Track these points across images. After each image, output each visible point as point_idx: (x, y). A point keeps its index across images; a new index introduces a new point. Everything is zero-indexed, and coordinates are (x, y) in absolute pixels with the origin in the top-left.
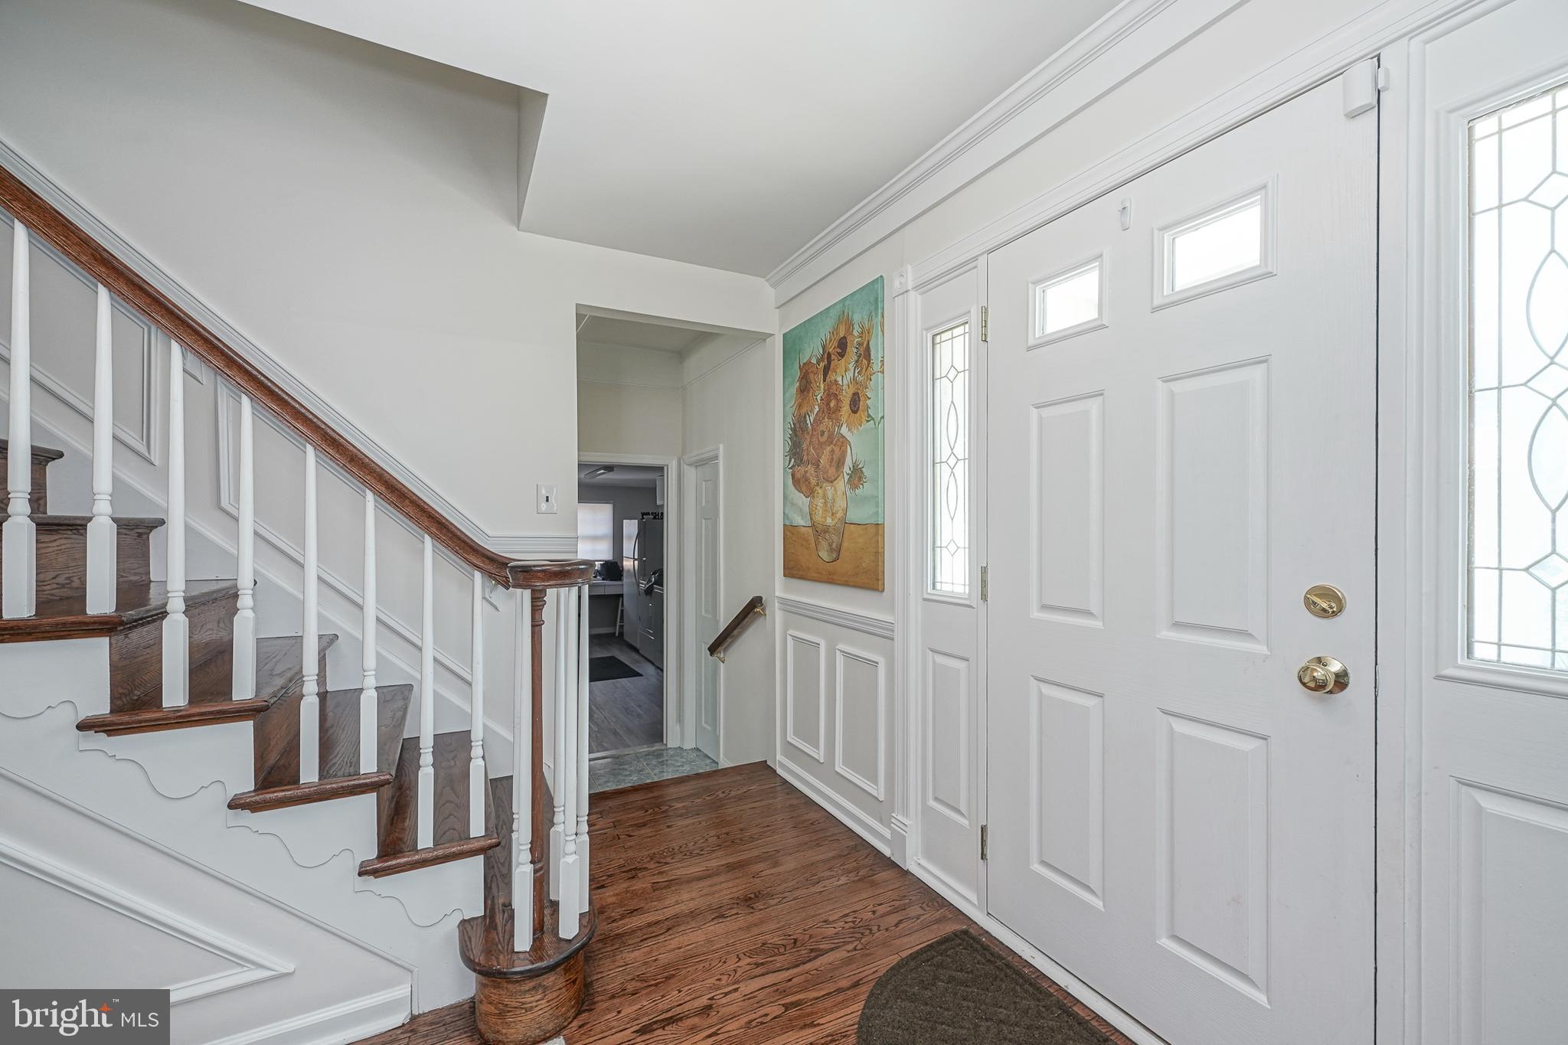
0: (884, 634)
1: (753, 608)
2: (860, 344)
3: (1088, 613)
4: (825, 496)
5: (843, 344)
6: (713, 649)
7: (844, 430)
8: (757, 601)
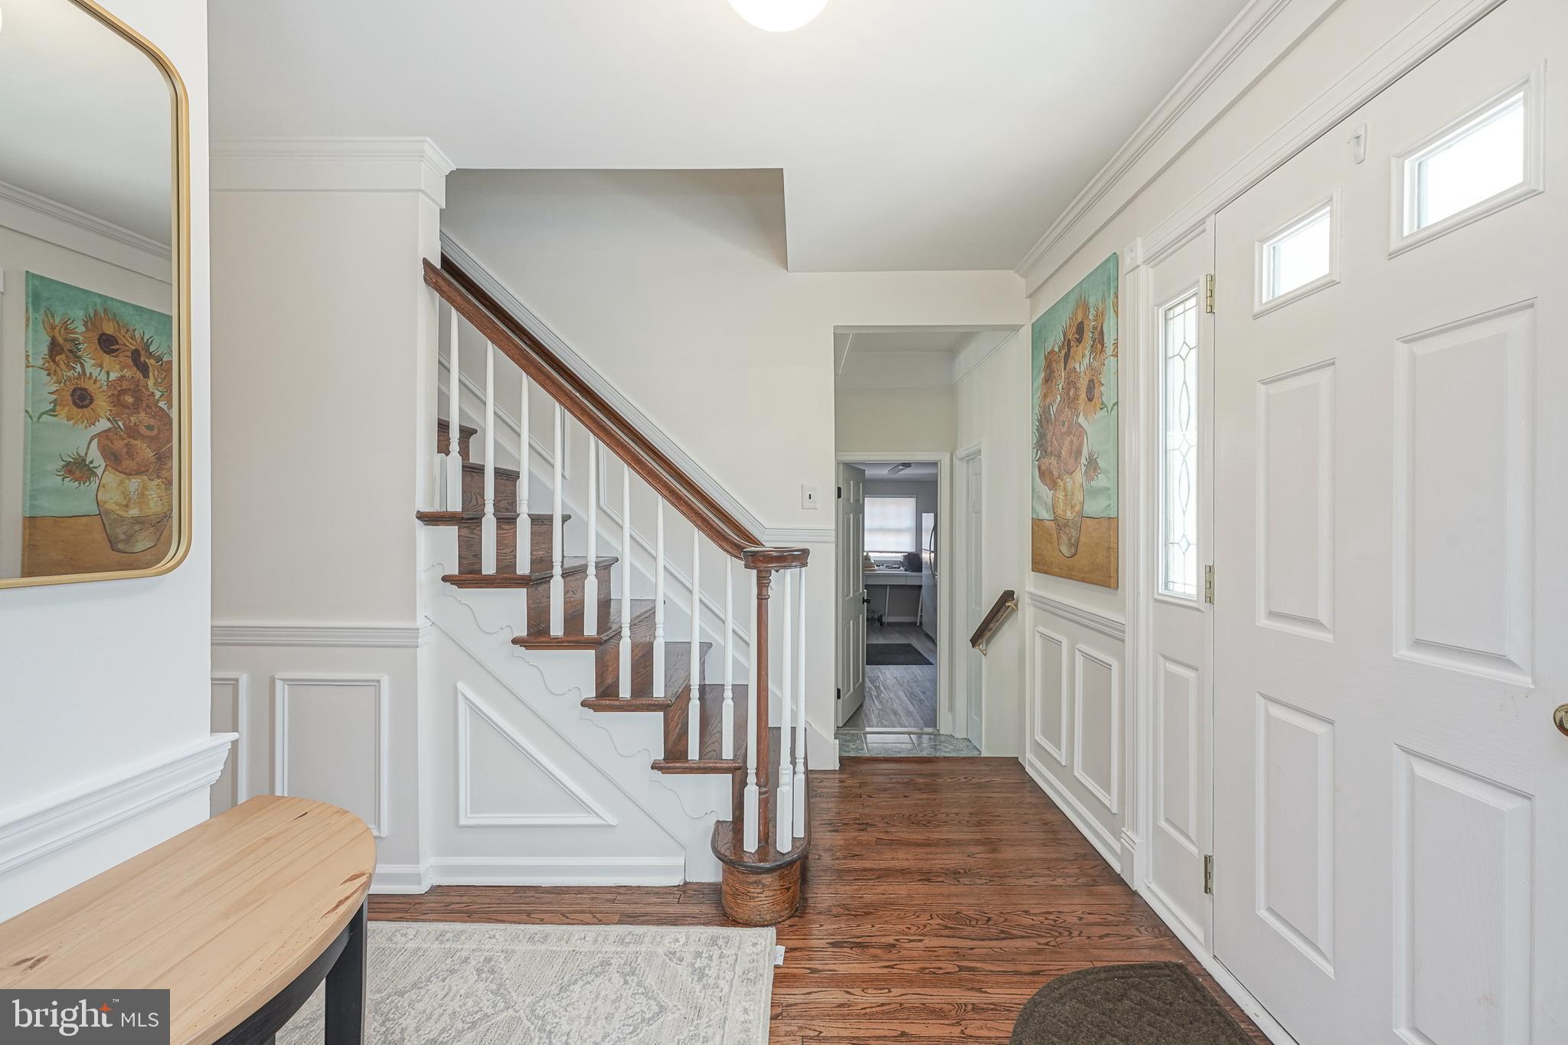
0: (1114, 634)
2: (1095, 328)
3: (1315, 623)
4: (1065, 490)
5: (1080, 329)
6: (975, 641)
7: (1081, 420)
8: (1008, 596)
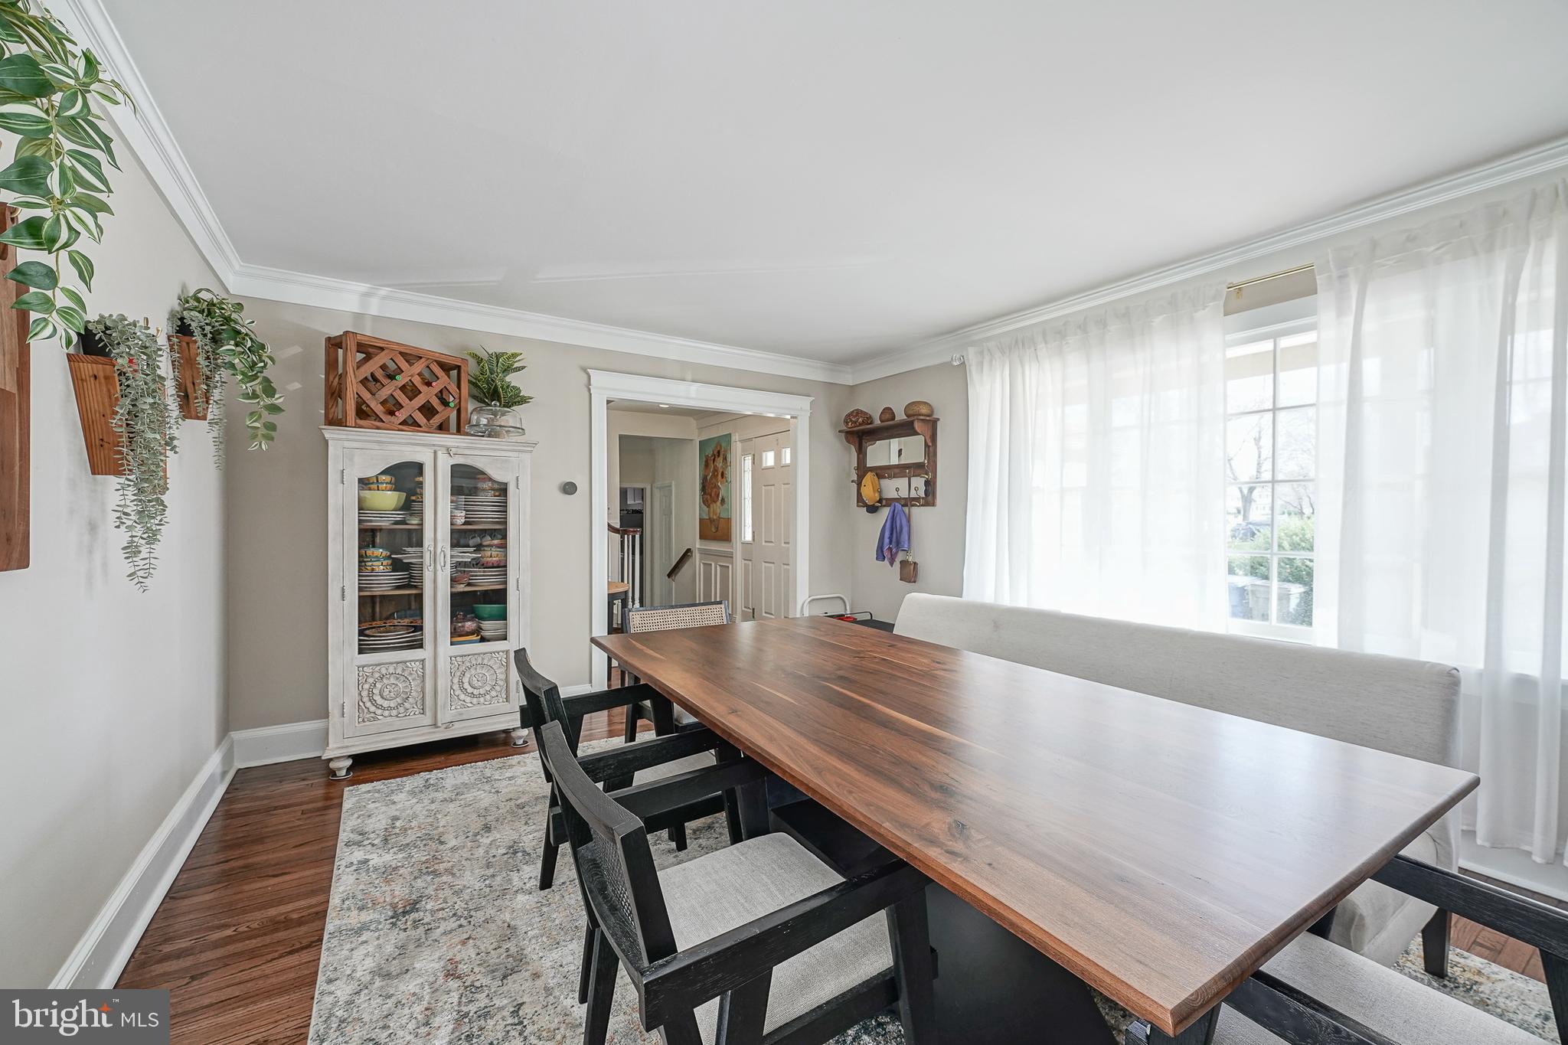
0: (729, 556)
1: (687, 554)
2: (724, 454)
3: (772, 542)
4: (713, 508)
5: (719, 452)
6: (669, 575)
7: (719, 484)
8: (689, 550)
